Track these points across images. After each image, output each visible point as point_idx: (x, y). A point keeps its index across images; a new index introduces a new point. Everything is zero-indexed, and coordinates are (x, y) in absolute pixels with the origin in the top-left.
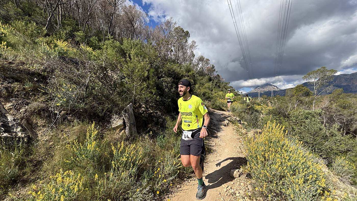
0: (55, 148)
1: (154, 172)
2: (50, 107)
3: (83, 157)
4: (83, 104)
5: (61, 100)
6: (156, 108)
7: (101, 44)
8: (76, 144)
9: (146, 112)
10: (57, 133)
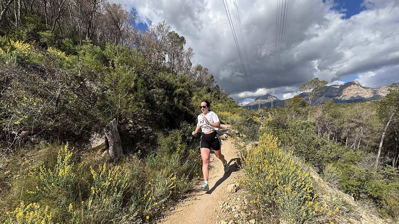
0: (13, 178)
1: (144, 195)
2: (5, 126)
3: (52, 186)
4: (52, 121)
5: (21, 117)
6: (147, 123)
7: (78, 48)
8: (43, 171)
9: (134, 128)
10: (16, 159)
